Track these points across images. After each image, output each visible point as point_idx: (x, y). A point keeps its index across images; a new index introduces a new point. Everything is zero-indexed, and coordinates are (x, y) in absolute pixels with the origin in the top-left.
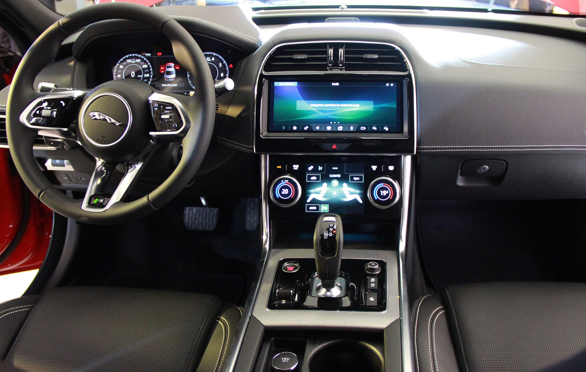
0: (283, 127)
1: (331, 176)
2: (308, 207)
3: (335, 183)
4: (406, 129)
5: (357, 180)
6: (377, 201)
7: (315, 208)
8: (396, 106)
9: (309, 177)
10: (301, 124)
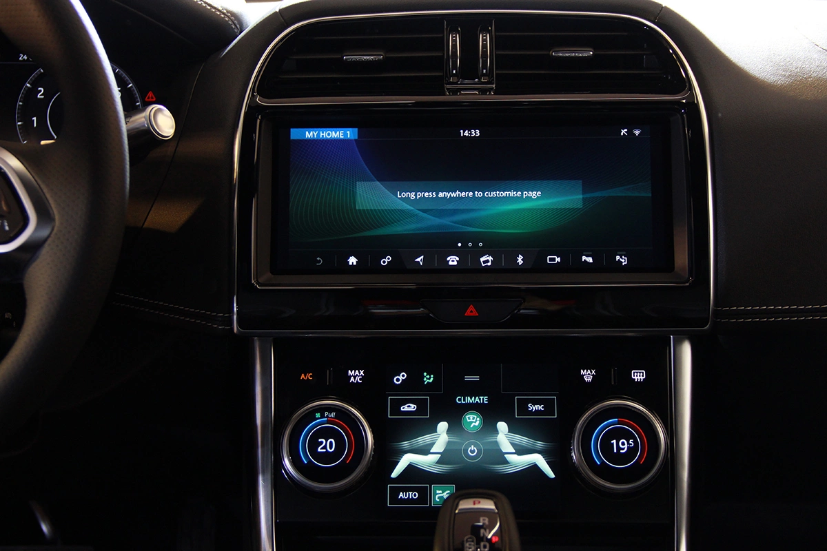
0: (318, 259)
1: (460, 400)
2: (395, 491)
3: (473, 421)
4: (682, 258)
5: (538, 412)
6: (602, 471)
7: (413, 495)
8: (650, 195)
9: (397, 404)
10: (370, 250)
